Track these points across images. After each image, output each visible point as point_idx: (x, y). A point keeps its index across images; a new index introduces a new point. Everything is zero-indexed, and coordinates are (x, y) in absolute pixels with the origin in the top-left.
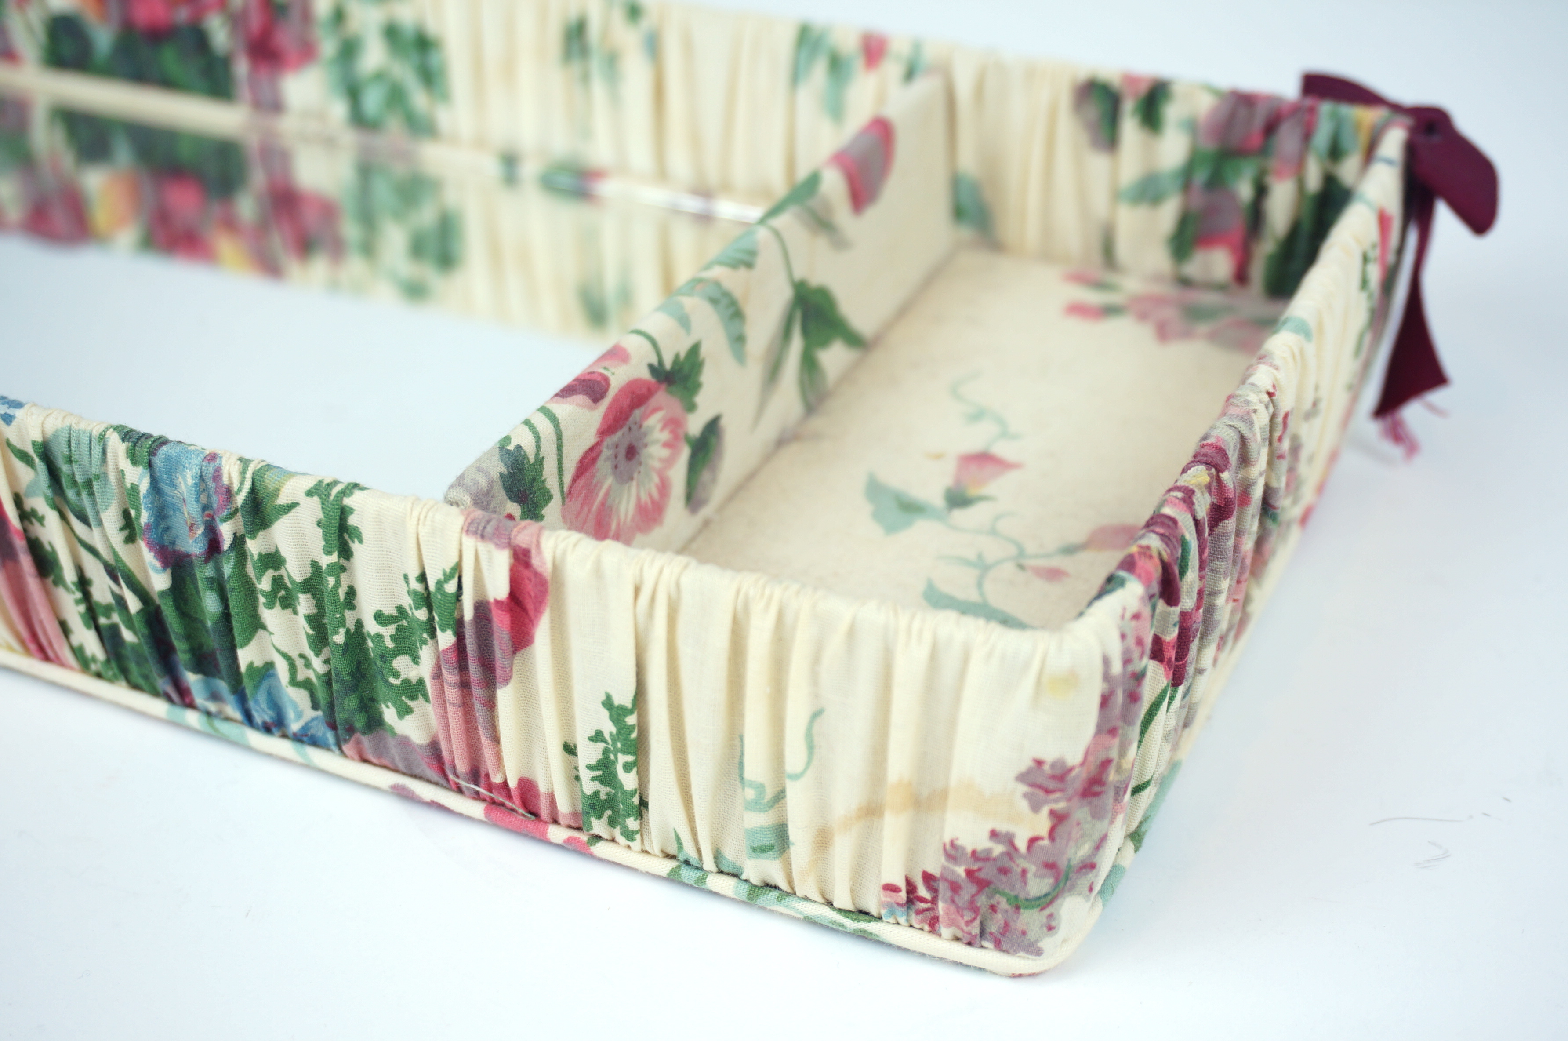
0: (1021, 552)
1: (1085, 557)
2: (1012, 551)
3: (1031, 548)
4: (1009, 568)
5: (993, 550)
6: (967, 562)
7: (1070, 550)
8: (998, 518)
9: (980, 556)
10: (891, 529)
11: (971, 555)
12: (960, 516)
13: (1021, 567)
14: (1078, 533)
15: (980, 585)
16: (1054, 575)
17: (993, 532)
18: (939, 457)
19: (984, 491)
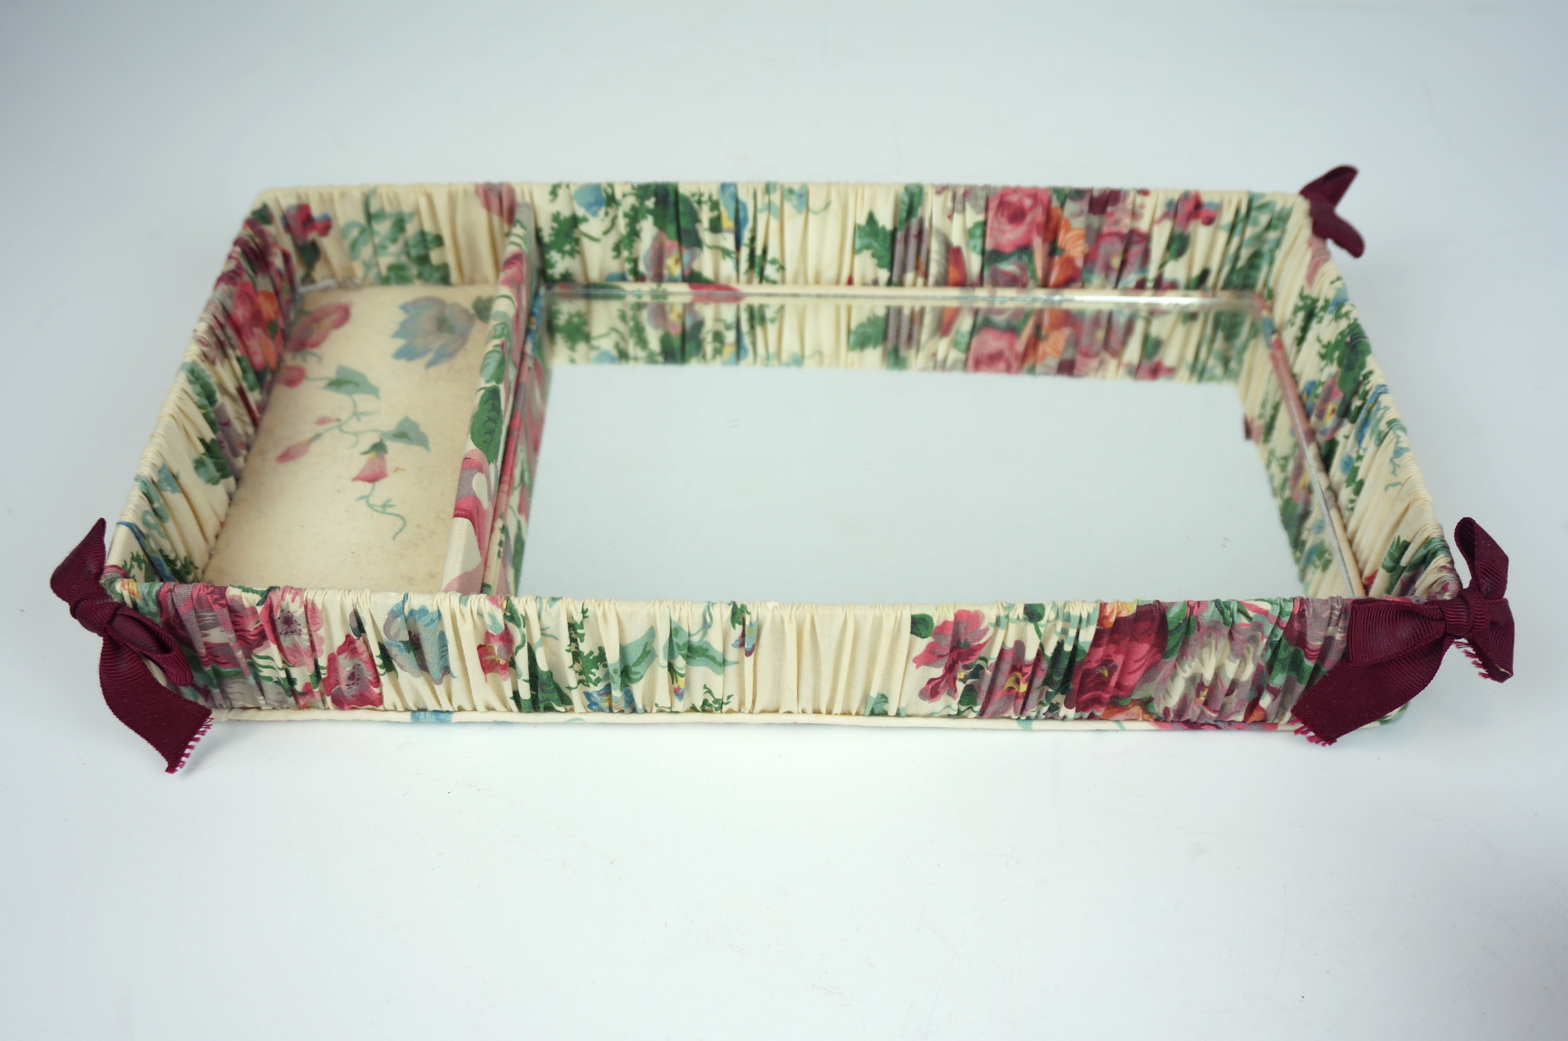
0: (340, 428)
1: (309, 435)
2: (345, 428)
3: (336, 432)
4: (344, 417)
5: (354, 425)
6: (364, 414)
7: (317, 436)
8: (356, 443)
9: (359, 419)
10: (406, 421)
11: (363, 418)
12: (374, 439)
13: (338, 420)
14: (315, 447)
15: (355, 404)
16: (322, 421)
17: (356, 434)
18: (397, 470)
19: (368, 456)
